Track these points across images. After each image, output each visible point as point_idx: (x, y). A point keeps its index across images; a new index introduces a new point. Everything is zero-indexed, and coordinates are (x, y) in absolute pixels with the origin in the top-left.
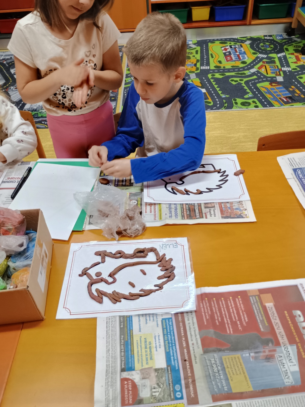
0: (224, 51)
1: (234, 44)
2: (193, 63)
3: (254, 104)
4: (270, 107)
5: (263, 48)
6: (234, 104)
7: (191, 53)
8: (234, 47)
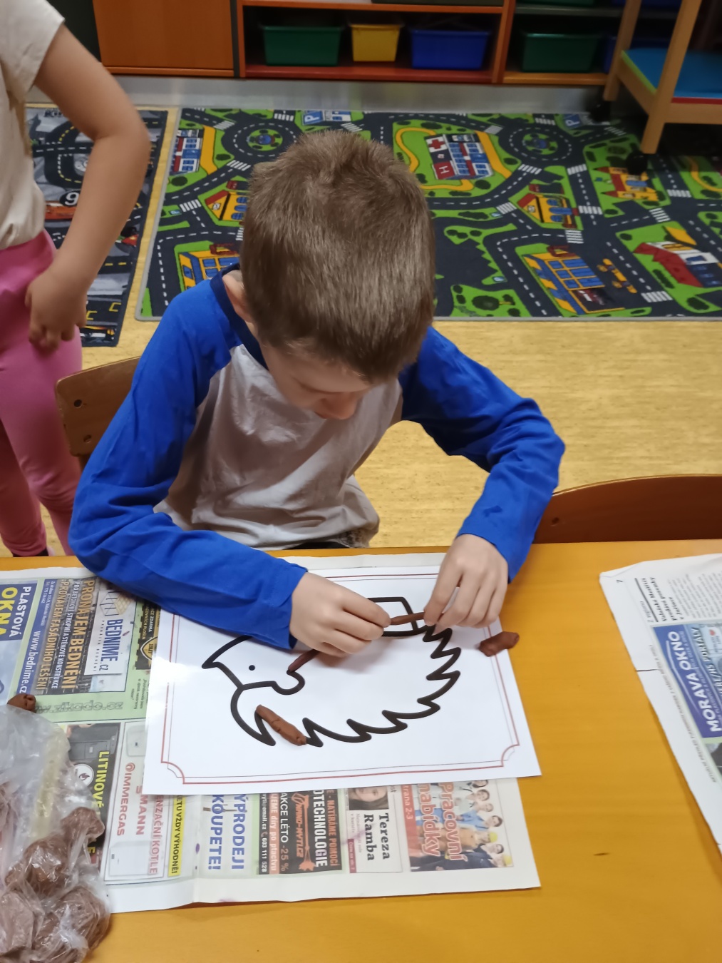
0: (432, 150)
1: (459, 130)
3: (508, 306)
4: (549, 315)
5: (530, 148)
6: (456, 303)
8: (457, 140)
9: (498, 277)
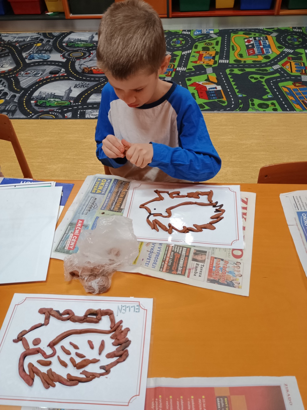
0: (247, 44)
1: (259, 35)
2: (211, 55)
3: (273, 107)
4: (290, 111)
5: (290, 42)
6: (251, 106)
7: (211, 43)
8: (258, 39)
9: (270, 95)
